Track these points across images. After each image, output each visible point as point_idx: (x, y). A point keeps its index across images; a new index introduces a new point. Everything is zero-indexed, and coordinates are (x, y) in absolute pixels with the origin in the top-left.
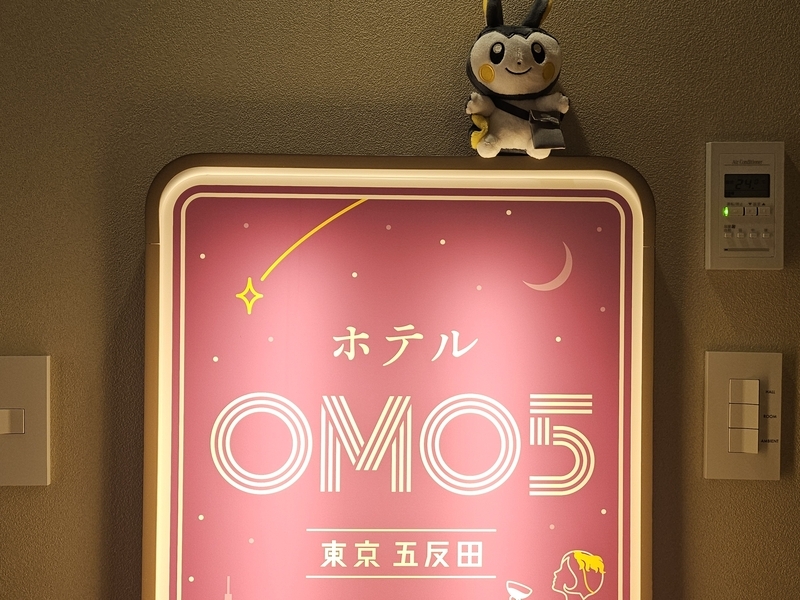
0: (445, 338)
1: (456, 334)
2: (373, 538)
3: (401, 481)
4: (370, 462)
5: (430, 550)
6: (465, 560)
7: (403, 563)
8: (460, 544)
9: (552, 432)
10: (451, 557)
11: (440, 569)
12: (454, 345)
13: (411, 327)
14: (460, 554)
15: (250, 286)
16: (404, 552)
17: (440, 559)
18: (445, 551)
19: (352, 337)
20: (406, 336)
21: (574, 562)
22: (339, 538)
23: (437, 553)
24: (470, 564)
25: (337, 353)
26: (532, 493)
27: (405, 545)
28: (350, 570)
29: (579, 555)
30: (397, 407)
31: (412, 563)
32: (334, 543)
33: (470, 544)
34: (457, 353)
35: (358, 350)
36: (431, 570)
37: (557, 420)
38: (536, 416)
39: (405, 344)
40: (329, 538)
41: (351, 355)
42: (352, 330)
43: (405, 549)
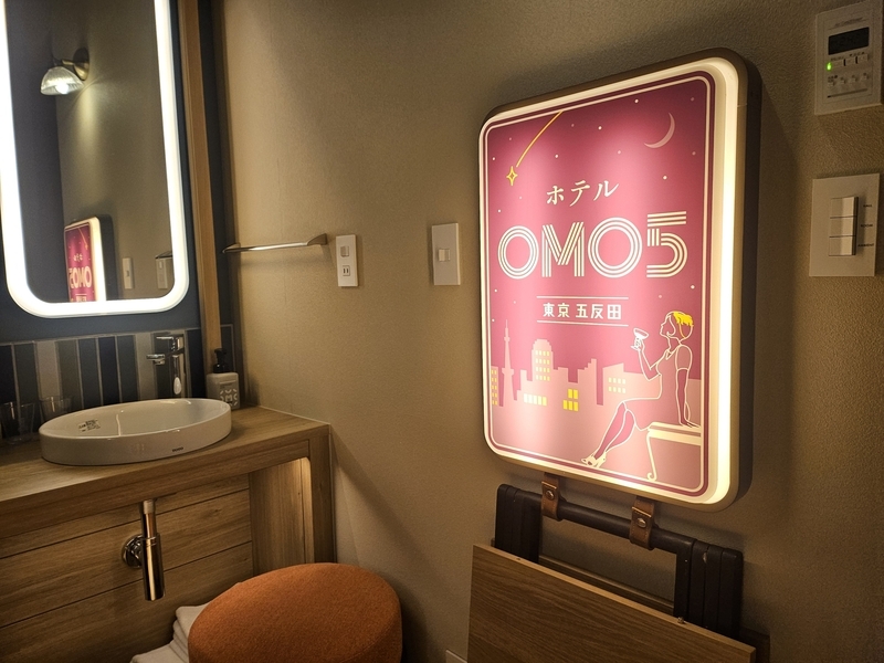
0: (601, 186)
1: (606, 183)
2: (566, 301)
3: (579, 271)
4: (563, 261)
5: (594, 309)
6: (611, 315)
7: (580, 316)
8: (609, 306)
9: (660, 237)
10: (604, 313)
11: (598, 320)
12: (606, 189)
13: (583, 182)
14: (609, 312)
15: (512, 171)
16: (581, 310)
17: (599, 314)
18: (601, 310)
19: (556, 192)
20: (581, 187)
21: (673, 319)
22: (552, 301)
23: (597, 311)
24: (614, 318)
25: (549, 202)
26: (649, 276)
27: (581, 306)
28: (556, 319)
29: (676, 314)
30: (577, 228)
31: (585, 316)
32: (549, 305)
33: (614, 306)
34: (607, 194)
35: (558, 198)
36: (594, 320)
37: (663, 230)
38: (651, 228)
39: (581, 192)
40: (547, 301)
41: (555, 202)
42: (555, 187)
43: (581, 308)
